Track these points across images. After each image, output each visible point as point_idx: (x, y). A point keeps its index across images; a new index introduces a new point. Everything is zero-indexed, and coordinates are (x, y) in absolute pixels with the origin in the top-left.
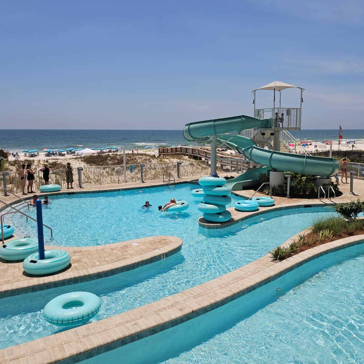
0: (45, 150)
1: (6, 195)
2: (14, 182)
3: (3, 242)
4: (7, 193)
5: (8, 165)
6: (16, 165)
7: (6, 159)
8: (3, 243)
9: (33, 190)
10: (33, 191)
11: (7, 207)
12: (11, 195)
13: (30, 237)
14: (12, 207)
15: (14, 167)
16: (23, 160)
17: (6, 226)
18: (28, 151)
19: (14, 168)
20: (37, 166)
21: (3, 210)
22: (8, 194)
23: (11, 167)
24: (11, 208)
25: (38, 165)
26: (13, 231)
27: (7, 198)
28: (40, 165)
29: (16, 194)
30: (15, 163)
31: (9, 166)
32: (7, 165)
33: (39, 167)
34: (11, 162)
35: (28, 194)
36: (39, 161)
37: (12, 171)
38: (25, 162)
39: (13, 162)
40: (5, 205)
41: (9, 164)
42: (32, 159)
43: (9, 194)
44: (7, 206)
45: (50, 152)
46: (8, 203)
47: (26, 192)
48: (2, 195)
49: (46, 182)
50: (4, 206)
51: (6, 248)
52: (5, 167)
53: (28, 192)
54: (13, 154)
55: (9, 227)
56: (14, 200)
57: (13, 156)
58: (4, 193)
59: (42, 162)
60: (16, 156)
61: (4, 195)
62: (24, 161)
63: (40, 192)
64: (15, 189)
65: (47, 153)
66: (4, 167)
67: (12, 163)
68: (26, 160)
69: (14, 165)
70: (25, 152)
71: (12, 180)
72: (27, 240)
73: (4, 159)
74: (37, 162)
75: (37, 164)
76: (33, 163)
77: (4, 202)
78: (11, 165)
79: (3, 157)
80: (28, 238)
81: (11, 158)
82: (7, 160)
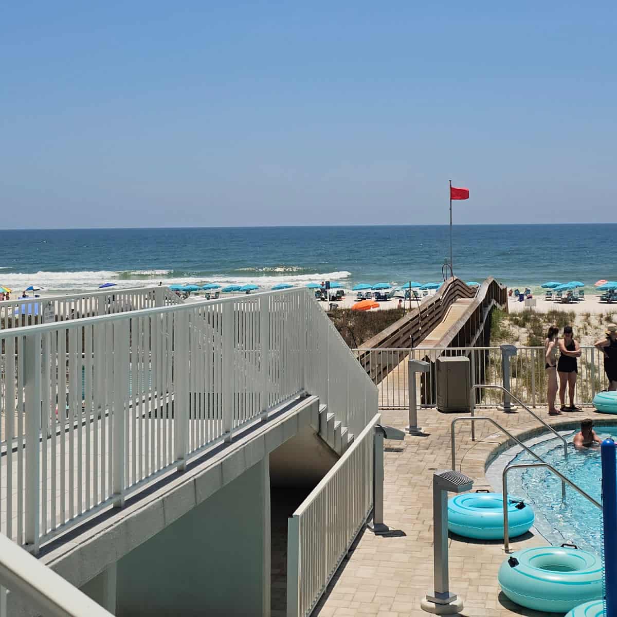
0: (601, 284)
1: (508, 411)
2: (523, 373)
3: (507, 547)
4: (511, 404)
5: (509, 325)
6: (528, 325)
7: (504, 306)
8: (507, 551)
9: (575, 402)
10: (576, 406)
11: (510, 446)
12: (520, 410)
13: (576, 548)
14: (524, 446)
15: (524, 330)
16: (546, 312)
17: (513, 502)
18: (555, 286)
19: (522, 334)
20: (581, 332)
21: (503, 451)
22: (512, 408)
23: (516, 331)
24: (522, 449)
25: (585, 328)
26: (530, 520)
27: (510, 418)
28: (589, 327)
29: (533, 410)
30: (525, 318)
31: (511, 328)
32: (506, 322)
33: (586, 334)
34: (514, 315)
35: (563, 413)
36: (588, 315)
37: (517, 340)
38: (551, 317)
39: (520, 315)
40: (508, 438)
41: (511, 320)
42: (566, 308)
43: (515, 407)
44: (511, 442)
45: (613, 291)
46: (515, 432)
47: (558, 407)
48: (499, 410)
49: (611, 381)
50: (504, 440)
51: (517, 567)
52: (501, 329)
53: (564, 409)
54: (517, 293)
55: (521, 506)
56: (528, 428)
57: (518, 297)
58: (503, 404)
59: (596, 318)
60: (525, 297)
61: (503, 408)
62: (548, 315)
63: (595, 412)
64: (525, 394)
65: (605, 292)
66: (499, 330)
67: (518, 317)
68: (554, 313)
69: (523, 326)
70: (549, 289)
71: (519, 366)
72: (570, 555)
73: (498, 306)
74: (583, 318)
75: (581, 326)
76: (572, 321)
77: (506, 429)
78: (517, 323)
79: (497, 301)
80: (572, 551)
81: (514, 305)
82: (506, 310)
